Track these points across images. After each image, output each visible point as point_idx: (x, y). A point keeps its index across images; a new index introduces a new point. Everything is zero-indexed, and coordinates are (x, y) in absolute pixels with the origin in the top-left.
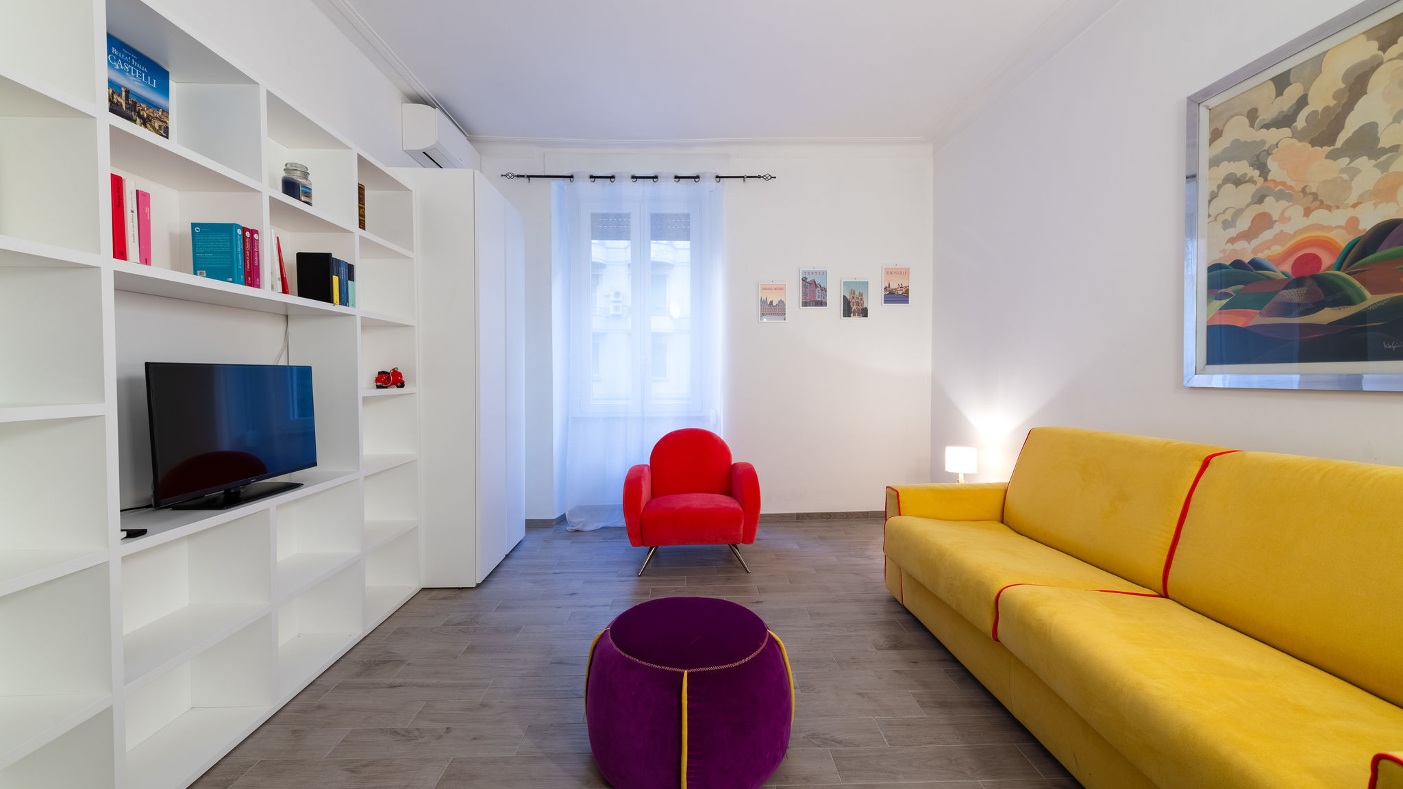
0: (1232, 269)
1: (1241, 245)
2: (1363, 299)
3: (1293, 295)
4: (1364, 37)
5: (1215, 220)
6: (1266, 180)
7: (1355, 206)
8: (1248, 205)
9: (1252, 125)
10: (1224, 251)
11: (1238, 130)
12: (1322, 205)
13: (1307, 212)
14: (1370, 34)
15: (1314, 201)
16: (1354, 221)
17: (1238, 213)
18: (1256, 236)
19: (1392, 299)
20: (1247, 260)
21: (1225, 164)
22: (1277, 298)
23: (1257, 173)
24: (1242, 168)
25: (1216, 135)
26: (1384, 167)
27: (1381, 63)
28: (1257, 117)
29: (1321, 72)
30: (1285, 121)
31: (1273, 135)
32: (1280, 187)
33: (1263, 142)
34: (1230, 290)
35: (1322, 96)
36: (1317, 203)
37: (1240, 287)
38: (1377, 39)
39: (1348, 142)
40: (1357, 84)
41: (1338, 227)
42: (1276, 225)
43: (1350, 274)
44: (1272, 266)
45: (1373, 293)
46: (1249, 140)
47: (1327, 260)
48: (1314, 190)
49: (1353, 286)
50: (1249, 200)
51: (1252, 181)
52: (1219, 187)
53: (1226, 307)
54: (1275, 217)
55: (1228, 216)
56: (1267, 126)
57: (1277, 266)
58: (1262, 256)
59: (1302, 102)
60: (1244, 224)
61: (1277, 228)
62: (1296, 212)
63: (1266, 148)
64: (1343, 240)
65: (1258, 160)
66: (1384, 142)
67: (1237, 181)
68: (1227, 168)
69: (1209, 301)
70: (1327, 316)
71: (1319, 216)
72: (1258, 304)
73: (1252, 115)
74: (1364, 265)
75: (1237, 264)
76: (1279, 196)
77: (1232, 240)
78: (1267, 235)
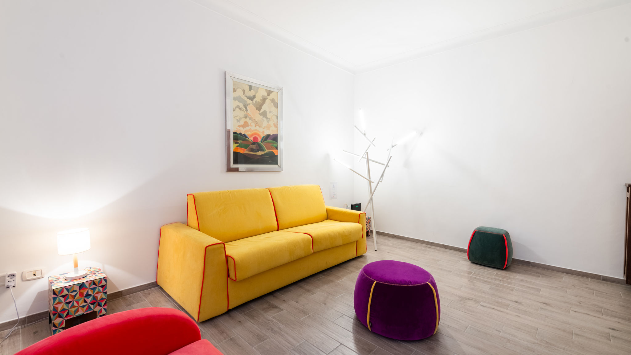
0: (239, 135)
1: (241, 128)
2: (265, 151)
3: (253, 147)
4: (265, 90)
5: (235, 118)
6: (247, 112)
7: (264, 128)
8: (243, 118)
9: (244, 94)
10: (237, 129)
11: (239, 93)
12: (258, 125)
13: (256, 126)
14: (267, 90)
15: (257, 124)
16: (263, 132)
17: (241, 118)
18: (245, 127)
19: (270, 151)
20: (243, 134)
21: (237, 101)
22: (250, 147)
23: (245, 109)
24: (241, 105)
25: (235, 91)
26: (268, 122)
27: (267, 99)
28: (245, 93)
29: (258, 92)
30: (252, 99)
31: (249, 101)
32: (250, 116)
33: (246, 101)
34: (239, 141)
35: (258, 99)
36: (257, 125)
37: (241, 141)
38: (267, 92)
39: (262, 112)
40: (264, 100)
41: (261, 132)
42: (249, 126)
43: (263, 144)
44: (248, 137)
45: (267, 149)
46: (243, 98)
47: (260, 140)
48: (257, 121)
49: (264, 147)
50: (243, 116)
51: (243, 110)
52: (236, 108)
53: (237, 147)
54: (249, 124)
55: (238, 118)
56: (248, 97)
57: (250, 137)
58: (247, 134)
59: (254, 97)
60: (242, 123)
61: (250, 127)
62: (253, 124)
63: (247, 103)
64: (262, 136)
65: (245, 105)
66: (268, 117)
67: (241, 109)
68: (237, 103)
69: (234, 144)
70: (260, 153)
71: (257, 128)
72: (246, 147)
73: (244, 91)
74: (266, 143)
75: (240, 134)
76: (250, 119)
77: (239, 126)
78: (247, 128)
